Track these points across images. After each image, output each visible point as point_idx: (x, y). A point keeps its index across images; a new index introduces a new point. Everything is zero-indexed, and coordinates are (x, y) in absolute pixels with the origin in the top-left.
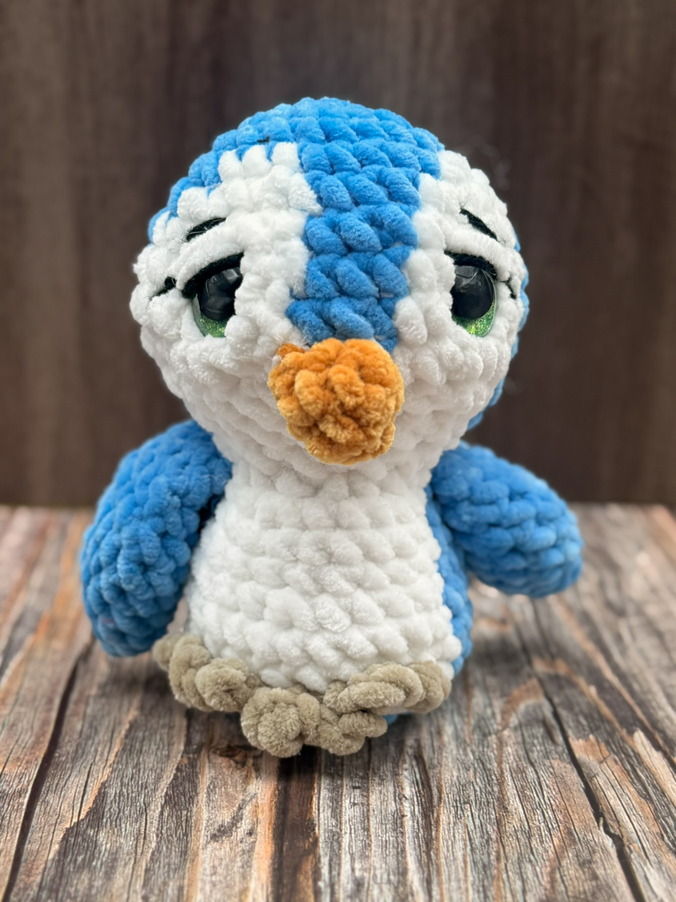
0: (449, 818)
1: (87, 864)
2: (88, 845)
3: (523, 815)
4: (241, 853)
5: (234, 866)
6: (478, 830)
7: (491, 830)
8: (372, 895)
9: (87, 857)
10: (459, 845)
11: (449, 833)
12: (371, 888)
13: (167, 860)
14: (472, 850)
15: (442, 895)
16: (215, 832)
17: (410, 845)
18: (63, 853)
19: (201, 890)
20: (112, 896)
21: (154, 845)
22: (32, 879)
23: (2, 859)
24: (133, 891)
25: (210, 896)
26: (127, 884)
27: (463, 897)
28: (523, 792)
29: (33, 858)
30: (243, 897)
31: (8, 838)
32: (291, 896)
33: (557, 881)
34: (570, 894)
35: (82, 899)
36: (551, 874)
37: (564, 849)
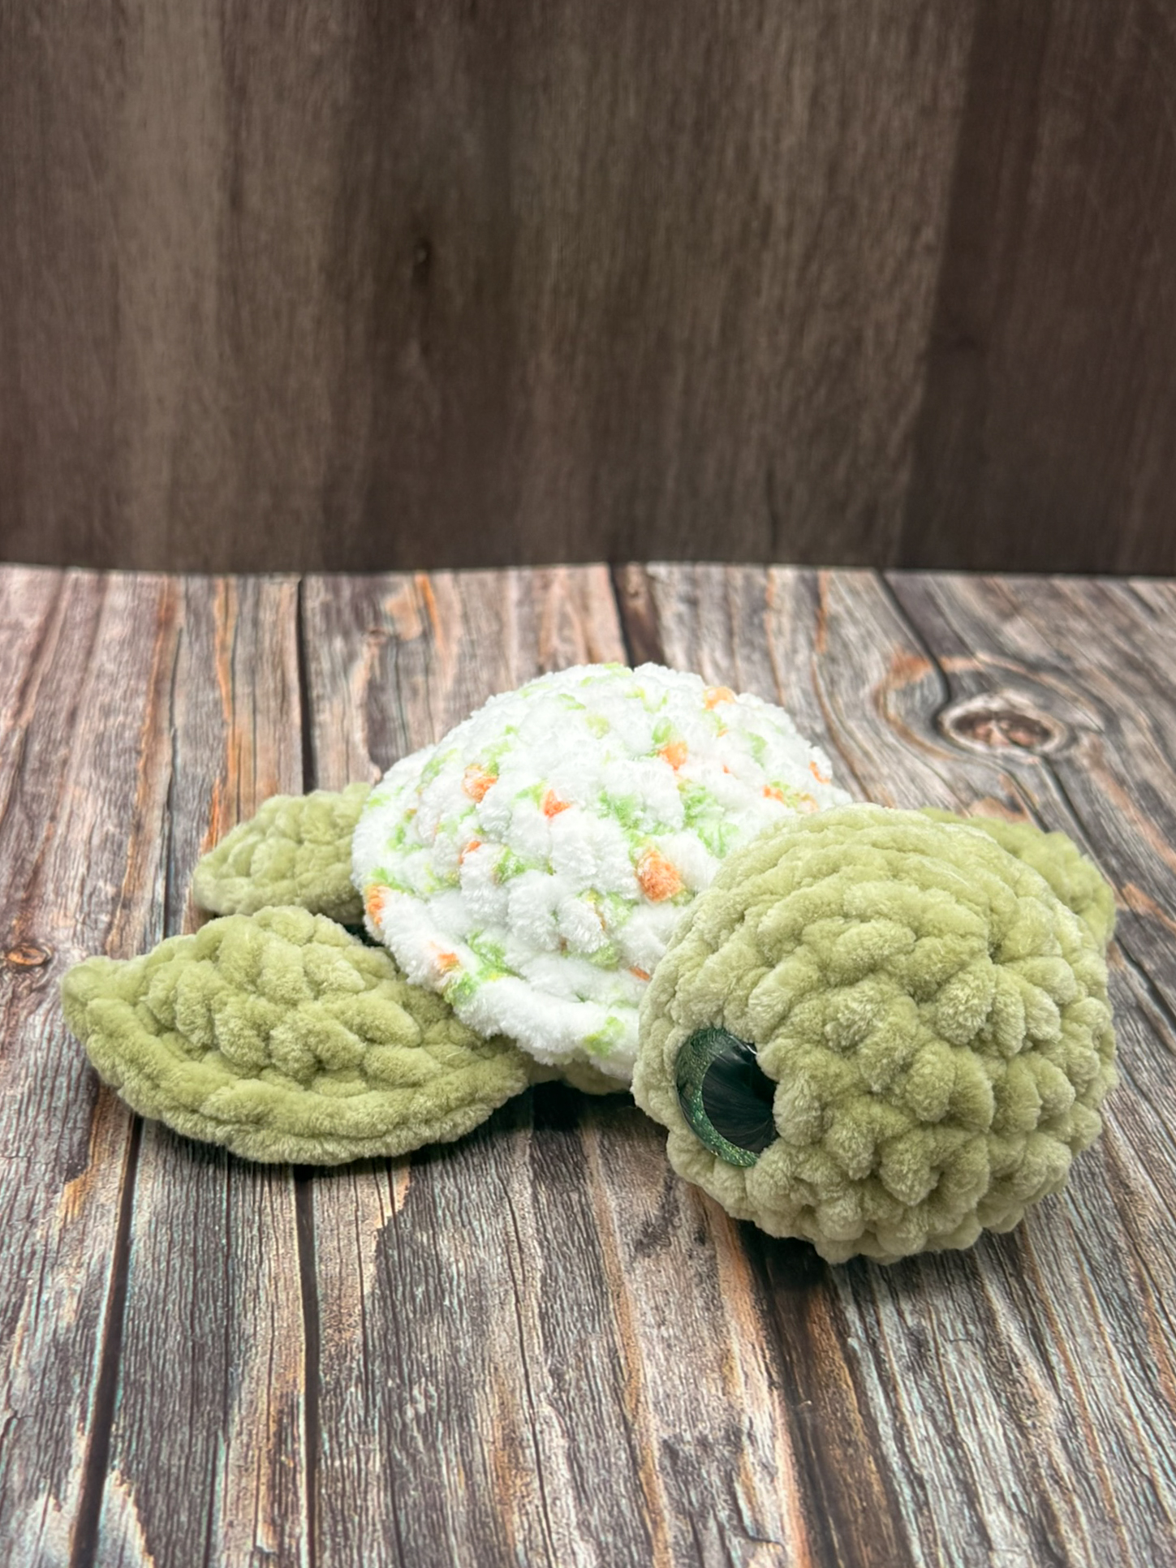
1: (434, 1303)
2: (425, 1264)
3: (1159, 1200)
4: (696, 1280)
5: (691, 1306)
6: (1091, 1230)
7: (1116, 1231)
8: (949, 1365)
9: (431, 1289)
10: (1069, 1262)
11: (1044, 1236)
12: (942, 1351)
13: (572, 1295)
14: (1093, 1270)
15: (1067, 1362)
16: (640, 1236)
17: (983, 1262)
18: (387, 1279)
19: (648, 1356)
20: (496, 1369)
21: (540, 1263)
22: (346, 1335)
23: (282, 1296)
24: (531, 1358)
25: (669, 1369)
26: (517, 1345)
27: (1106, 1366)
28: (1146, 1153)
29: (336, 1292)
30: (726, 1370)
31: (281, 1251)
32: (808, 1368)
35: (447, 1377)
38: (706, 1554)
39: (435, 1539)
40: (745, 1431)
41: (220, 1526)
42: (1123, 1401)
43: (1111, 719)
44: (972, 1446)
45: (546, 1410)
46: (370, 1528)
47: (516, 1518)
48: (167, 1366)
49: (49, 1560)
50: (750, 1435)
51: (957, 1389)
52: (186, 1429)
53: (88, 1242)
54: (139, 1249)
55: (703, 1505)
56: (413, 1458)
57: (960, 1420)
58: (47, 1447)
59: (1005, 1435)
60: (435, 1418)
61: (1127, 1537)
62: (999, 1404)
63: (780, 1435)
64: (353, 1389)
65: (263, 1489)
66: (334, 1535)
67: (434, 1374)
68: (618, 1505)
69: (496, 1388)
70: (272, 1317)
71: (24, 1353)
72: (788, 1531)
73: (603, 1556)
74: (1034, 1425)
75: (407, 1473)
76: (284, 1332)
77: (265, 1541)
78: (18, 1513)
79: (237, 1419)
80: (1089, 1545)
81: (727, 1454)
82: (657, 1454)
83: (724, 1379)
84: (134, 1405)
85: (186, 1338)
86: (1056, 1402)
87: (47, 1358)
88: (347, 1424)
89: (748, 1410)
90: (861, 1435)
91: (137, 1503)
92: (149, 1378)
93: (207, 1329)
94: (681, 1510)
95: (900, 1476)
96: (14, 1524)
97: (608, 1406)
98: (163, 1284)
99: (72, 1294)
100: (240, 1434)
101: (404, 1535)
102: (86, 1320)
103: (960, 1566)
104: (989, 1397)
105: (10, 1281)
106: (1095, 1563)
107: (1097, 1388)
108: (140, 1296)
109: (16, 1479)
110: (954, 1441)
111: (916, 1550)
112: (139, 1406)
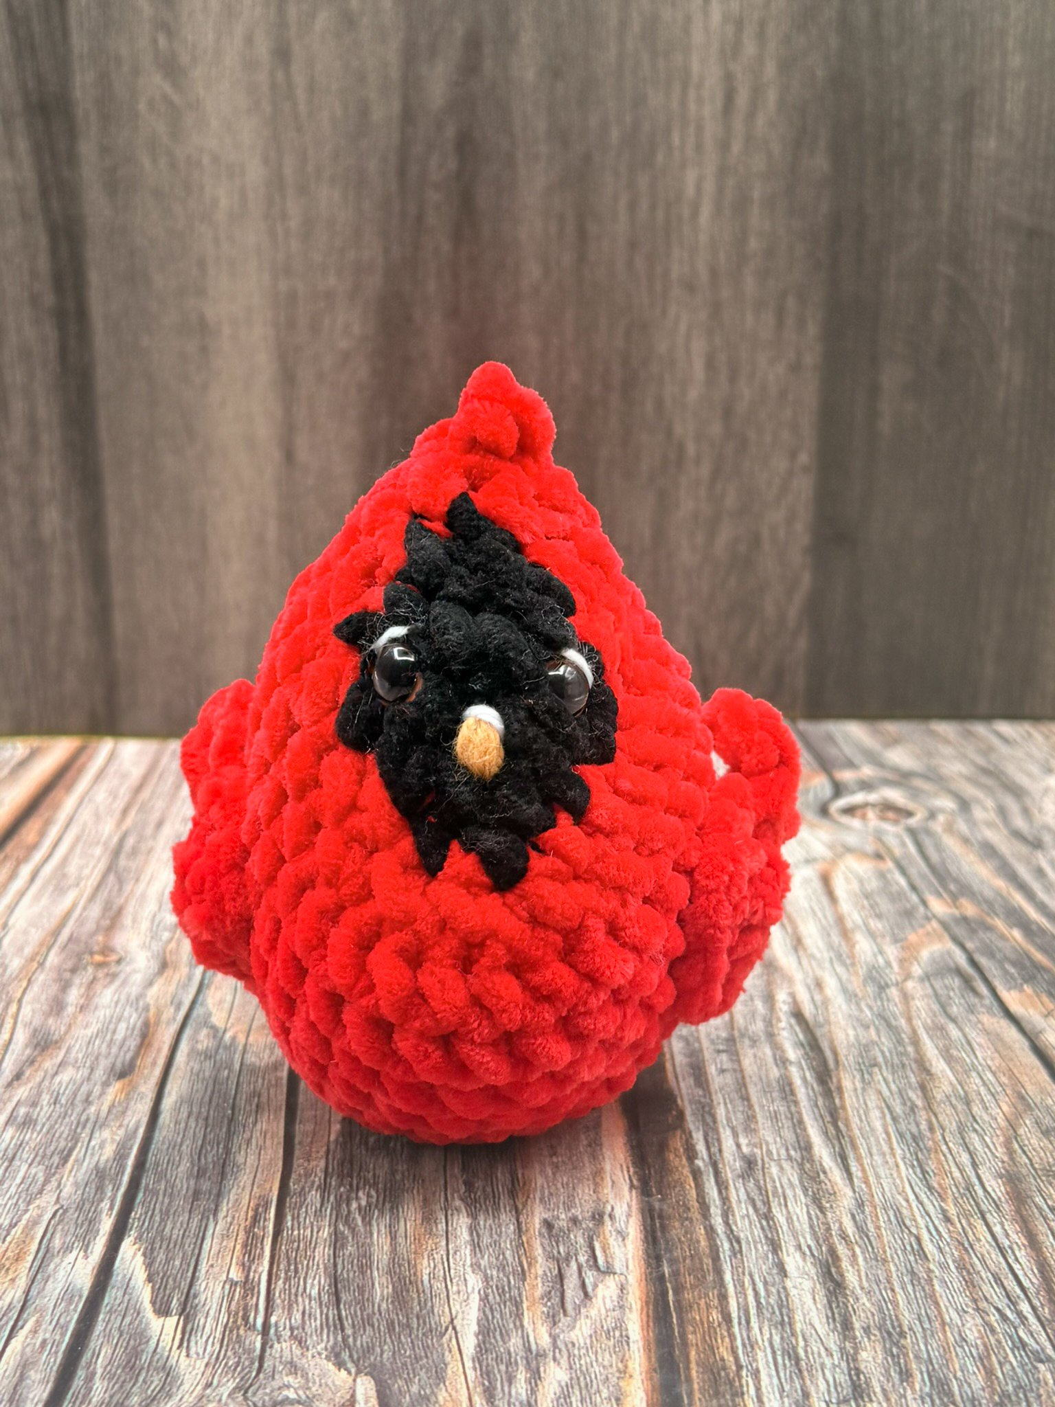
0: (854, 1083)
1: (382, 1146)
3: (953, 1079)
4: (584, 1130)
5: (578, 1144)
6: (896, 1096)
7: (916, 1097)
8: (770, 1174)
10: (875, 1114)
11: (858, 1100)
12: (767, 1166)
14: (894, 1119)
15: (864, 1171)
17: (808, 1115)
18: (348, 1132)
19: (540, 1172)
20: (423, 1181)
22: (313, 1163)
23: (268, 1142)
24: (451, 1175)
25: (555, 1179)
26: (441, 1167)
27: (894, 1173)
28: (948, 1051)
29: (309, 1140)
30: (598, 1180)
31: (272, 1117)
32: (662, 1177)
33: (1015, 1152)
34: (1036, 1166)
35: (385, 1185)
36: (1007, 1144)
37: (1019, 1115)
38: (566, 1281)
39: (363, 1273)
40: (607, 1213)
41: (203, 1267)
42: (903, 1191)
43: (965, 805)
44: (780, 1218)
45: (458, 1202)
46: (315, 1267)
47: (425, 1262)
48: (178, 1180)
49: (75, 1285)
50: (610, 1216)
51: (775, 1187)
52: (186, 1215)
53: (129, 1113)
54: (165, 1117)
55: (568, 1254)
56: (353, 1230)
57: (774, 1206)
58: (82, 1224)
59: (808, 1212)
60: (373, 1207)
61: (893, 1269)
62: (806, 1195)
63: (634, 1214)
64: (314, 1192)
65: (238, 1247)
66: (287, 1271)
67: (375, 1184)
68: (503, 1254)
69: (421, 1191)
70: (259, 1154)
71: (73, 1173)
72: (631, 1267)
73: (488, 1283)
74: (831, 1207)
75: (347, 1237)
76: (267, 1161)
77: (236, 1274)
78: (57, 1260)
79: (225, 1209)
80: (863, 1274)
81: (591, 1225)
82: (537, 1226)
83: (596, 1184)
84: (150, 1202)
85: (193, 1165)
86: (850, 1193)
87: (90, 1176)
88: (306, 1212)
89: (612, 1202)
90: (696, 1214)
91: (144, 1255)
92: (163, 1187)
93: (210, 1160)
94: (550, 1257)
95: (723, 1236)
96: (52, 1266)
97: (504, 1200)
98: (181, 1136)
99: (113, 1140)
100: (227, 1216)
101: (339, 1271)
102: (120, 1156)
103: (760, 1286)
104: (799, 1192)
105: (68, 1135)
106: (865, 1284)
107: (884, 1185)
108: (163, 1143)
109: (57, 1242)
110: (768, 1216)
111: (728, 1277)
112: (153, 1203)
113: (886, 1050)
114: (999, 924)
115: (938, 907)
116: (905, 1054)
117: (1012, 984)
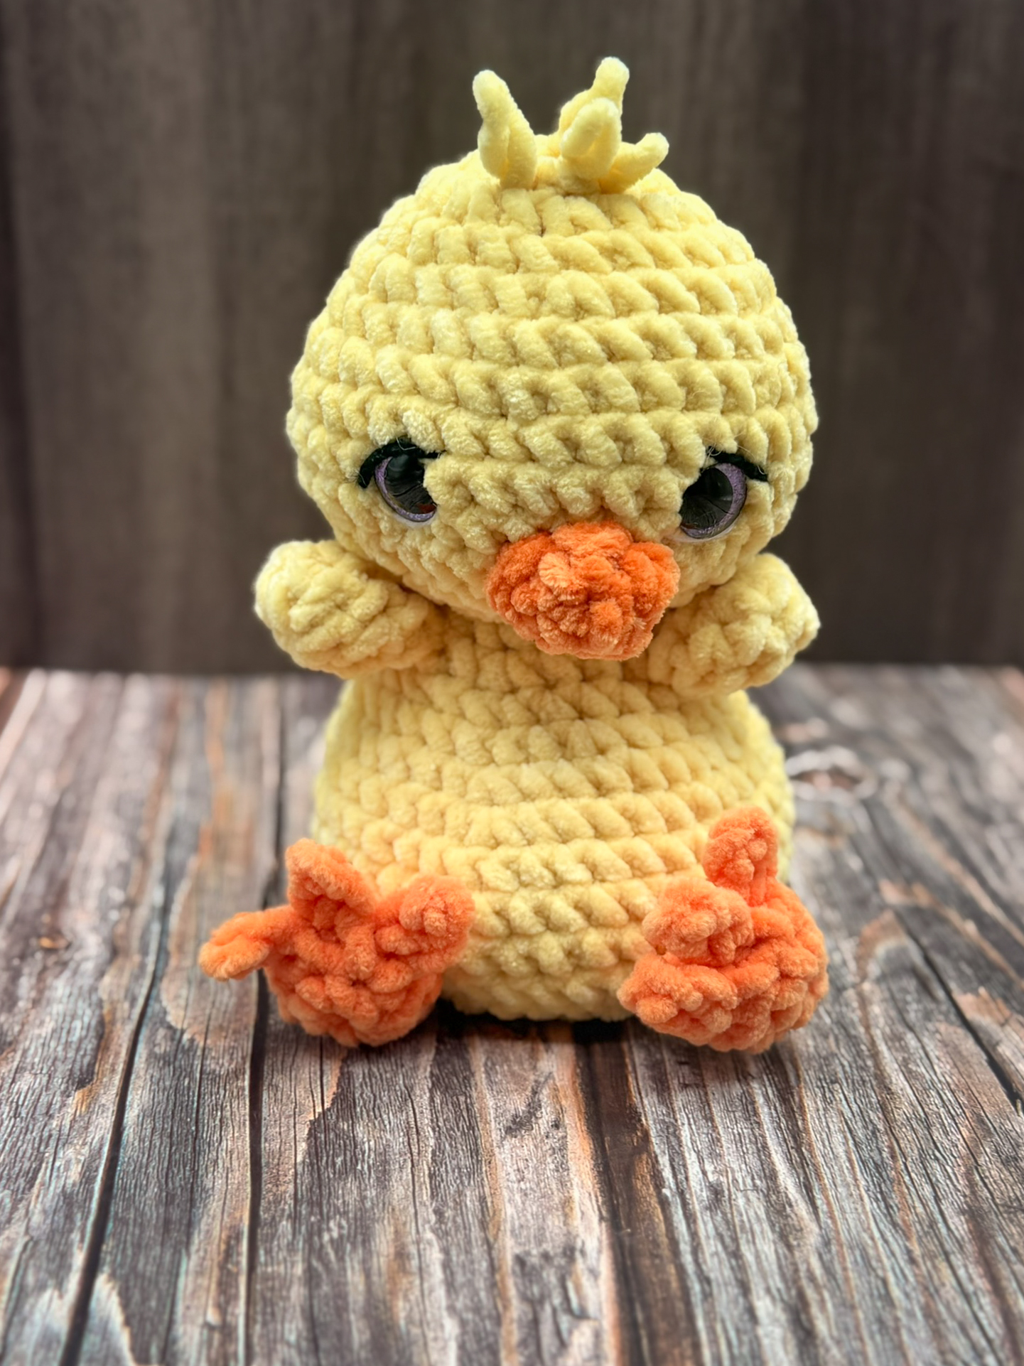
0: (816, 1103)
1: (350, 1168)
2: (345, 1143)
3: (913, 1098)
4: (550, 1152)
5: (545, 1169)
6: (858, 1118)
7: (876, 1118)
8: (737, 1206)
9: (348, 1159)
10: (837, 1138)
11: (821, 1122)
12: (734, 1197)
13: (454, 1162)
14: (856, 1144)
15: (829, 1204)
16: (510, 1124)
17: (772, 1139)
18: (315, 1152)
19: (509, 1201)
20: (393, 1210)
21: (432, 1142)
22: (282, 1188)
23: (235, 1163)
24: (421, 1203)
25: (524, 1209)
26: (410, 1194)
27: (859, 1207)
28: (906, 1066)
29: (276, 1161)
30: (567, 1210)
31: (236, 1135)
32: (630, 1208)
33: (977, 1185)
34: (998, 1201)
35: (356, 1214)
36: (968, 1175)
37: (978, 1141)
38: (542, 1325)
39: (340, 1316)
40: (579, 1248)
41: (180, 1309)
42: (869, 1228)
43: (916, 771)
44: (749, 1256)
45: (429, 1235)
46: (292, 1310)
47: (401, 1303)
48: (147, 1208)
49: (52, 1329)
50: (582, 1252)
51: (742, 1221)
52: (158, 1249)
53: (92, 1128)
54: (129, 1133)
55: (542, 1295)
56: (327, 1265)
57: (742, 1242)
58: (54, 1259)
59: (776, 1250)
60: (345, 1241)
61: (862, 1316)
62: (773, 1231)
63: (604, 1250)
64: (284, 1223)
65: (213, 1286)
66: (264, 1314)
67: (346, 1213)
68: (478, 1295)
69: (392, 1221)
70: (227, 1177)
71: (40, 1199)
72: (605, 1311)
73: (464, 1329)
74: (799, 1244)
75: (321, 1275)
76: (235, 1186)
77: (212, 1317)
78: (32, 1300)
79: (197, 1242)
80: (832, 1321)
81: (563, 1263)
82: (510, 1263)
83: (566, 1215)
84: (121, 1233)
85: (161, 1190)
86: (816, 1229)
87: (58, 1203)
88: (279, 1245)
89: (582, 1235)
90: (667, 1250)
91: (119, 1294)
92: (132, 1216)
93: (177, 1184)
94: (525, 1298)
95: (694, 1277)
96: (28, 1307)
97: (476, 1233)
98: (146, 1156)
99: (78, 1161)
100: (198, 1251)
101: (316, 1314)
102: (87, 1179)
103: (732, 1334)
104: (766, 1227)
105: (32, 1154)
106: (835, 1333)
107: (850, 1220)
108: (129, 1163)
109: (30, 1279)
110: (736, 1254)
111: (701, 1324)
112: (124, 1234)
113: (846, 1063)
114: (953, 915)
115: (891, 894)
116: (863, 1068)
117: (968, 988)
